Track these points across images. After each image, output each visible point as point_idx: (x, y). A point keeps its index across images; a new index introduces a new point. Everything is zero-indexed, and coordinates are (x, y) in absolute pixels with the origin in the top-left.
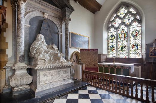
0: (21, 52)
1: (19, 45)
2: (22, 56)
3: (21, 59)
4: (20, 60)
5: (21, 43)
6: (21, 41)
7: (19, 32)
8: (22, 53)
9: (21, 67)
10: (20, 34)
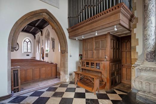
0: (148, 48)
1: (146, 39)
2: (150, 53)
3: (149, 57)
4: (148, 59)
5: (149, 35)
6: (148, 33)
7: (146, 22)
8: (151, 49)
9: (147, 68)
10: (148, 24)
